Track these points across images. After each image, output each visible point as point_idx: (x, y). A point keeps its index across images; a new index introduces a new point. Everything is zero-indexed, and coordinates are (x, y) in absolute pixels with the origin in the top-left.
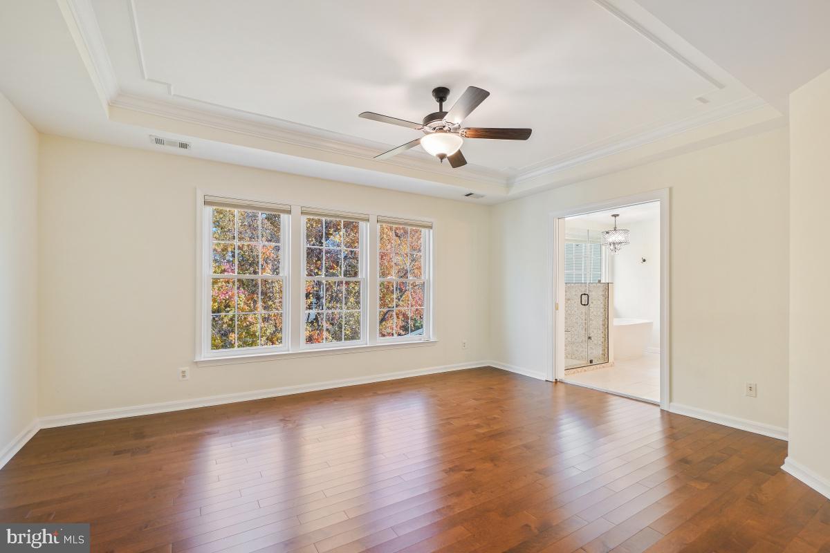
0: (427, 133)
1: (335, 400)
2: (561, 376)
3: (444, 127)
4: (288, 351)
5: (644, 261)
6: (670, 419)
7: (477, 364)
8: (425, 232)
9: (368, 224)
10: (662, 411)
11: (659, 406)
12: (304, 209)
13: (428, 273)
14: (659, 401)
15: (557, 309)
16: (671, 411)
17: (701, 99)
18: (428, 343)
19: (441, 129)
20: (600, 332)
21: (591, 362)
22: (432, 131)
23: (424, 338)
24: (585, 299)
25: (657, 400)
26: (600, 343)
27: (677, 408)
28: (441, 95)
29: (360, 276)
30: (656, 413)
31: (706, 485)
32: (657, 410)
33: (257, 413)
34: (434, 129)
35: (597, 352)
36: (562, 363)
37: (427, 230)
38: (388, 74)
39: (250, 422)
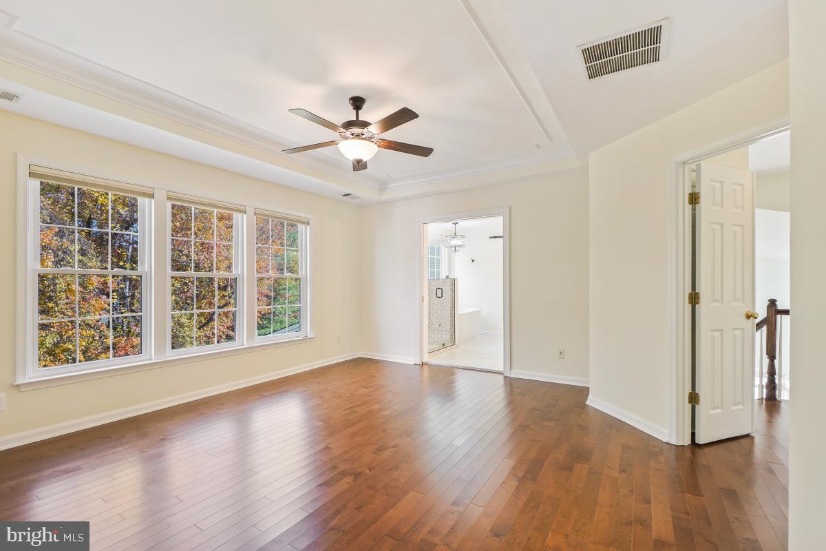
0: (346, 138)
1: (218, 409)
2: (426, 360)
3: (362, 134)
4: (151, 359)
5: (473, 261)
6: (510, 383)
7: (350, 356)
8: (301, 228)
9: (245, 216)
10: (505, 377)
11: (502, 374)
12: (171, 194)
13: (306, 270)
14: (503, 370)
15: (423, 301)
16: (512, 376)
17: (537, 146)
18: (306, 339)
19: (358, 136)
20: (448, 319)
21: (444, 345)
22: (351, 137)
23: (301, 335)
24: (438, 293)
25: (501, 369)
26: (448, 329)
27: (516, 373)
28: (358, 104)
29: (235, 272)
30: (500, 380)
31: (554, 422)
32: (501, 377)
33: (123, 437)
34: (353, 134)
35: (446, 337)
36: (426, 348)
37: (304, 226)
38: (315, 71)
39: (120, 449)
